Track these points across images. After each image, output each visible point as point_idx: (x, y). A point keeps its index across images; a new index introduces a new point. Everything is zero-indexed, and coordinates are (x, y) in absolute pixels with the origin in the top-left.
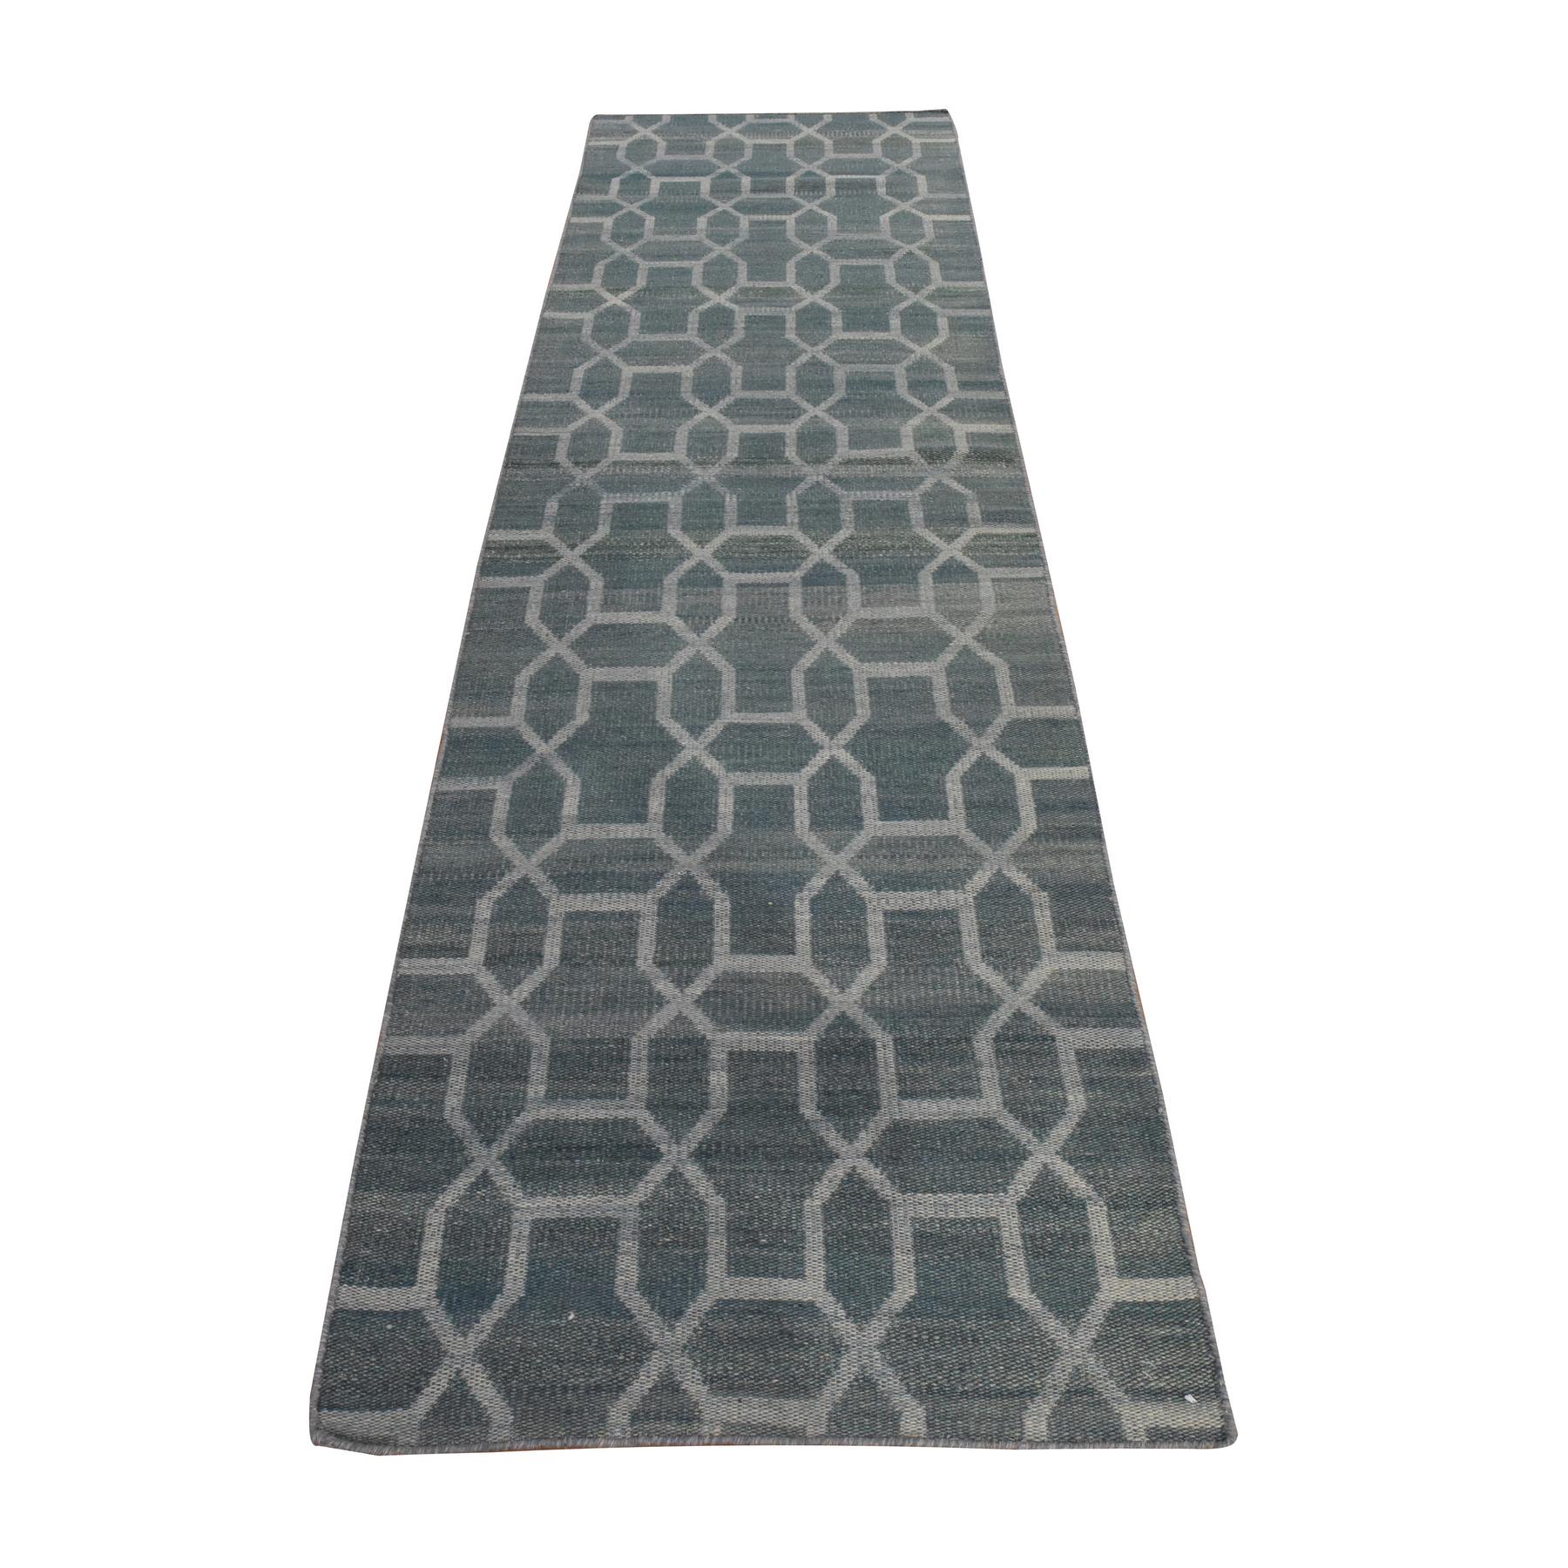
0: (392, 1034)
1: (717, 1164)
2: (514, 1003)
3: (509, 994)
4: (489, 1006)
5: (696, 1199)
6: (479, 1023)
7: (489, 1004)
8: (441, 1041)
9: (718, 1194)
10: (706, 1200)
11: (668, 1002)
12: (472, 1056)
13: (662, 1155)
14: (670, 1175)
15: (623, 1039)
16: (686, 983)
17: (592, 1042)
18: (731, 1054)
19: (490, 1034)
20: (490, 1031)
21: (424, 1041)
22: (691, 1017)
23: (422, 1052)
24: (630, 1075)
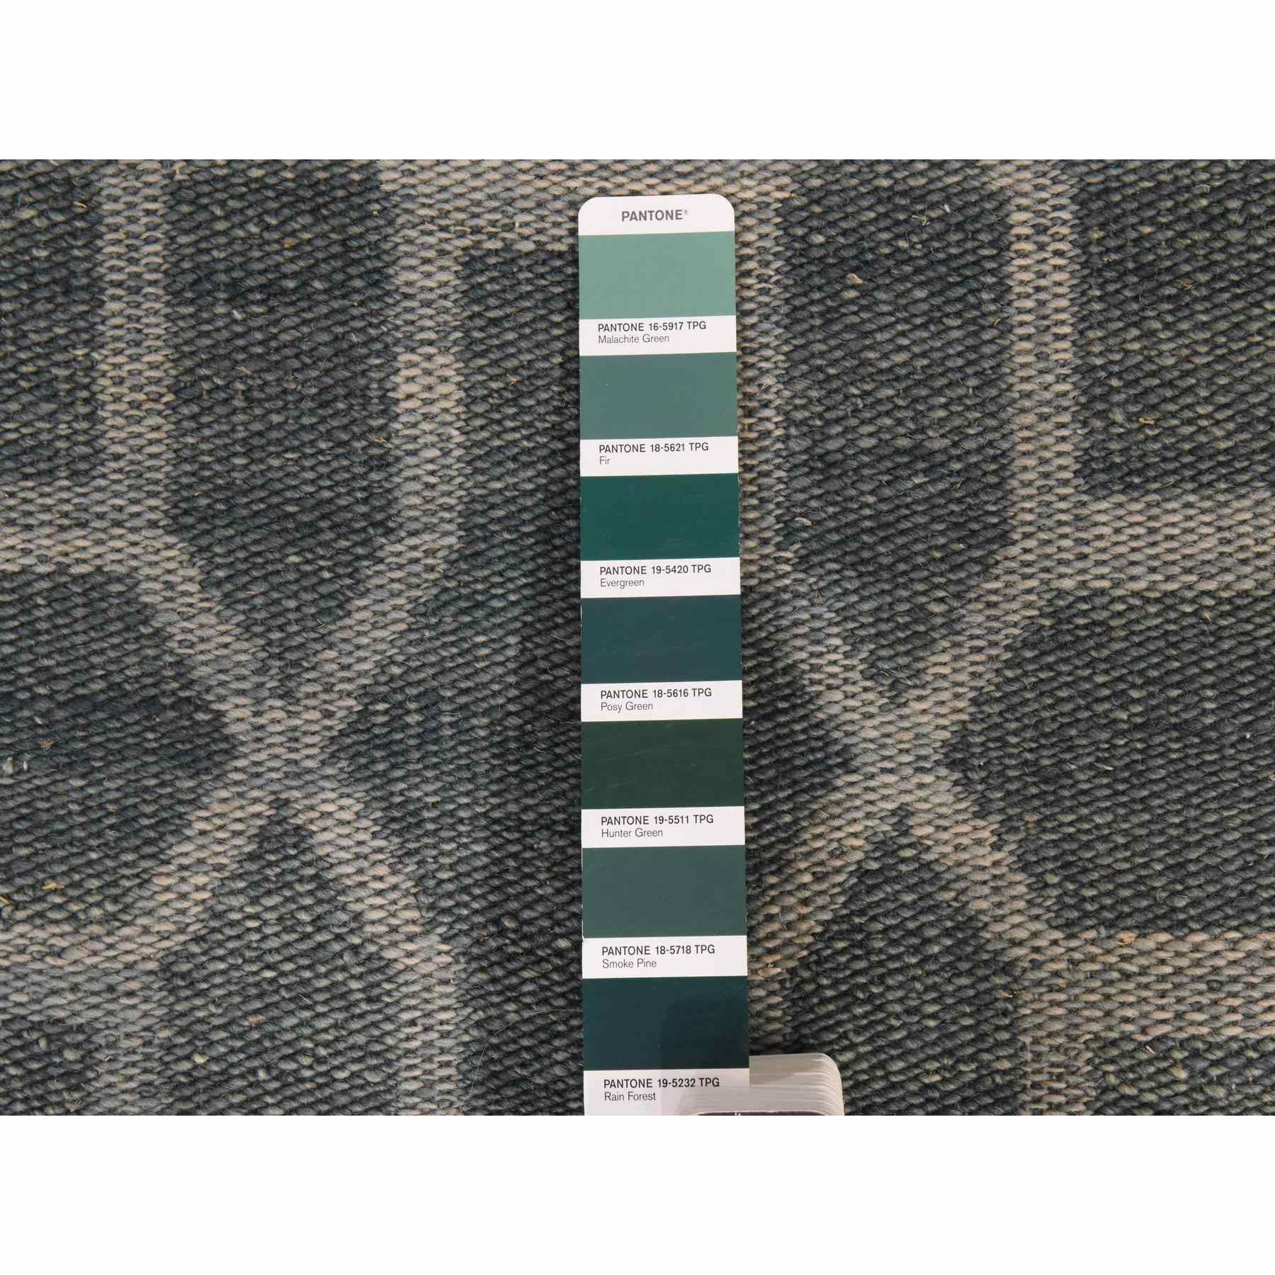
1: (427, 792)
5: (355, 949)
10: (390, 954)
13: (231, 748)
14: (262, 836)
18: (472, 263)
24: (106, 361)
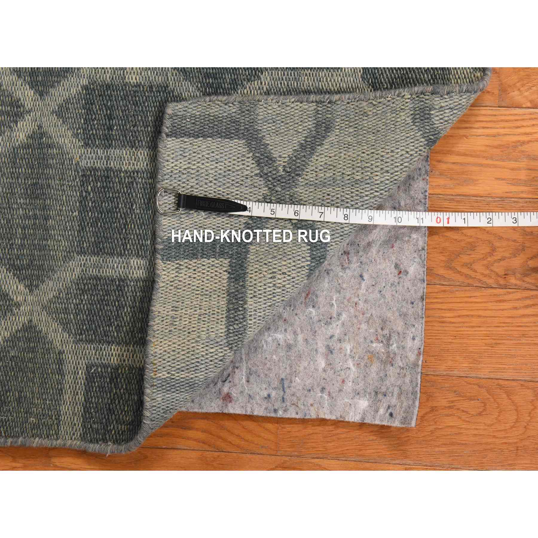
0: (57, 434)
2: (30, 298)
3: (18, 305)
4: (31, 327)
6: (51, 336)
7: (29, 327)
8: (69, 378)
9: (259, 78)
11: (40, 127)
12: (91, 341)
15: (82, 176)
16: (18, 107)
17: (83, 209)
19: (65, 325)
20: (62, 323)
21: (67, 397)
22: (60, 100)
23: (81, 397)
